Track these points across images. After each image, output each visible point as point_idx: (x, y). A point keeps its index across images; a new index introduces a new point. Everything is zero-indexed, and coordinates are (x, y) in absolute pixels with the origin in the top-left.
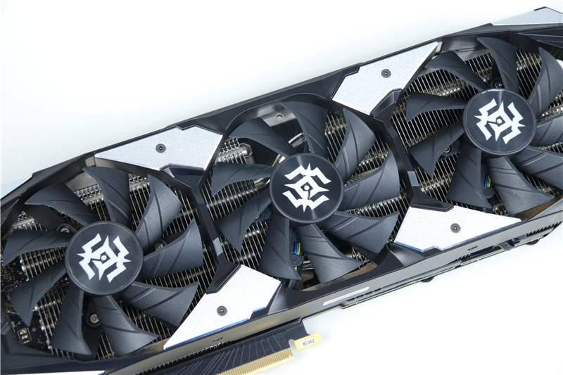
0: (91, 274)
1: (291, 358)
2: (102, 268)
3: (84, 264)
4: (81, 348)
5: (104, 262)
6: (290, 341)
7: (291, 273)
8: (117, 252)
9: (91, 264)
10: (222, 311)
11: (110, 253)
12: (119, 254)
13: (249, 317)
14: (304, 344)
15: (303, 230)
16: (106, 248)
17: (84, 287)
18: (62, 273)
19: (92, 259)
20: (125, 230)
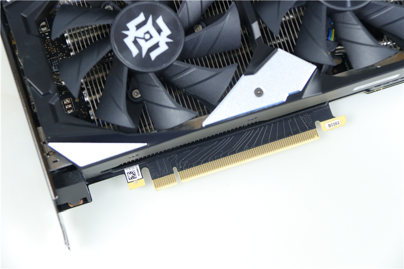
0: (135, 51)
1: (316, 138)
2: (145, 46)
3: (129, 41)
4: (125, 121)
5: (147, 40)
6: (317, 123)
7: (326, 58)
8: (159, 31)
9: (135, 42)
10: (259, 93)
11: (153, 32)
12: (162, 33)
13: (285, 100)
14: (329, 125)
15: (339, 17)
16: (149, 26)
17: (128, 63)
18: (108, 49)
19: (136, 38)
20: (169, 10)
